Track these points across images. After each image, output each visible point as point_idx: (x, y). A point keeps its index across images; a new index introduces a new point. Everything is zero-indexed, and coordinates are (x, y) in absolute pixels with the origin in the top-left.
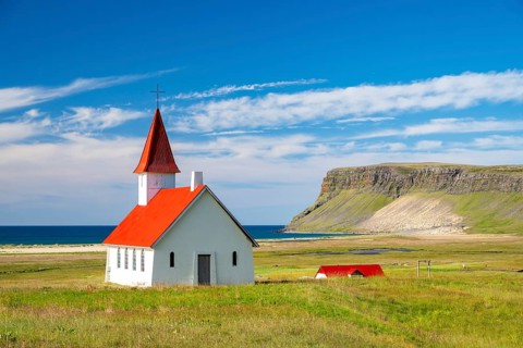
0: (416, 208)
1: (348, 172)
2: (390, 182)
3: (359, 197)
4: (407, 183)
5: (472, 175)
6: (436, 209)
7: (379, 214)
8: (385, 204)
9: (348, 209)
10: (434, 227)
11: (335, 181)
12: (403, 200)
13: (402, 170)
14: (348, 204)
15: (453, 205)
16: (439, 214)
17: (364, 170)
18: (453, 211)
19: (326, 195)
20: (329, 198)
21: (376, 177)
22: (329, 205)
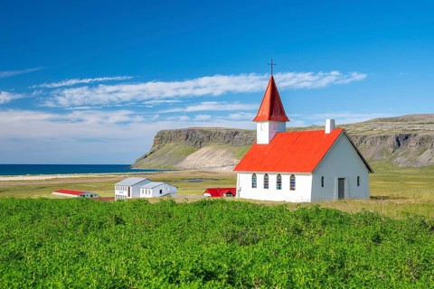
0: (211, 154)
1: (170, 132)
2: (196, 139)
3: (177, 147)
4: (206, 139)
5: (245, 135)
6: (224, 155)
7: (189, 158)
8: (193, 152)
9: (170, 155)
10: (223, 166)
11: (162, 138)
12: (204, 150)
13: (203, 131)
14: (170, 152)
15: (234, 153)
16: (226, 158)
17: (180, 131)
18: (234, 157)
19: (157, 146)
20: (159, 148)
21: (187, 136)
22: (158, 152)
